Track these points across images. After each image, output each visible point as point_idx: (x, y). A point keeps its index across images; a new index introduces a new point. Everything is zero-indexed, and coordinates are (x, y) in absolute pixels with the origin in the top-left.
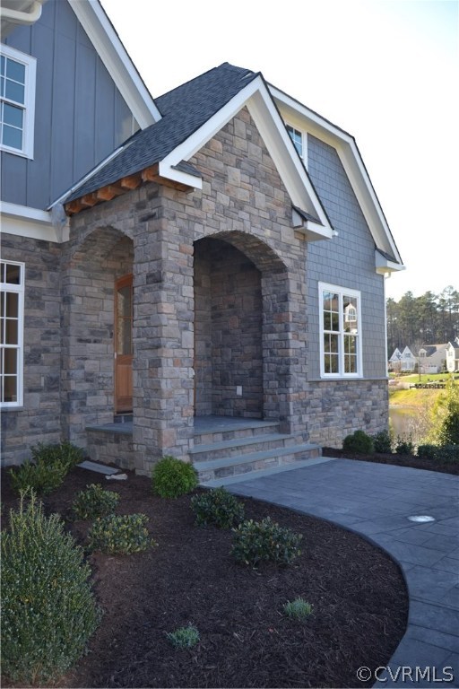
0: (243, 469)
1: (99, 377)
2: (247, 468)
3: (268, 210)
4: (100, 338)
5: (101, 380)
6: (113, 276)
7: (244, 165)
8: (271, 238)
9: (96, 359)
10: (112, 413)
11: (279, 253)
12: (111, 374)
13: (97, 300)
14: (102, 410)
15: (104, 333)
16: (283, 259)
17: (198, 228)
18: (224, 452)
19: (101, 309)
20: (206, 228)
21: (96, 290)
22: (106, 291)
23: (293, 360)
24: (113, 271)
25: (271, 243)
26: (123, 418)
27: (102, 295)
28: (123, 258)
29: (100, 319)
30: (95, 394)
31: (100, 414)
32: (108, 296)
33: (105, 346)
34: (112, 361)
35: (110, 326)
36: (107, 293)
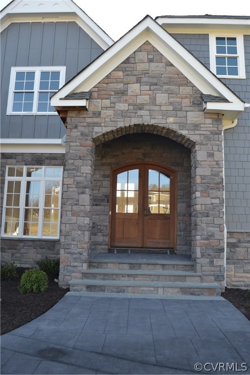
0: (115, 290)
1: (98, 225)
2: (120, 289)
3: (171, 104)
4: (99, 203)
5: (99, 227)
6: (110, 167)
7: (144, 79)
8: (174, 123)
9: (97, 215)
10: (107, 247)
11: (184, 132)
12: (107, 224)
13: (98, 182)
14: (100, 245)
15: (102, 200)
16: (188, 136)
17: (97, 129)
18: (114, 276)
19: (101, 186)
20: (104, 128)
21: (98, 176)
22: (104, 176)
23: (200, 213)
24: (110, 164)
25: (174, 127)
26: (115, 250)
27: (102, 179)
28: (117, 156)
29: (100, 192)
30: (95, 235)
31: (98, 246)
32: (106, 179)
33: (103, 207)
34: (108, 216)
35: (106, 196)
36: (105, 177)
